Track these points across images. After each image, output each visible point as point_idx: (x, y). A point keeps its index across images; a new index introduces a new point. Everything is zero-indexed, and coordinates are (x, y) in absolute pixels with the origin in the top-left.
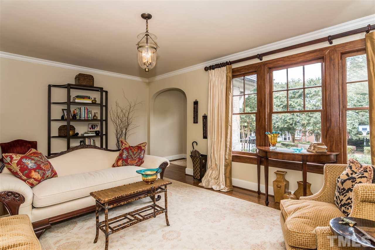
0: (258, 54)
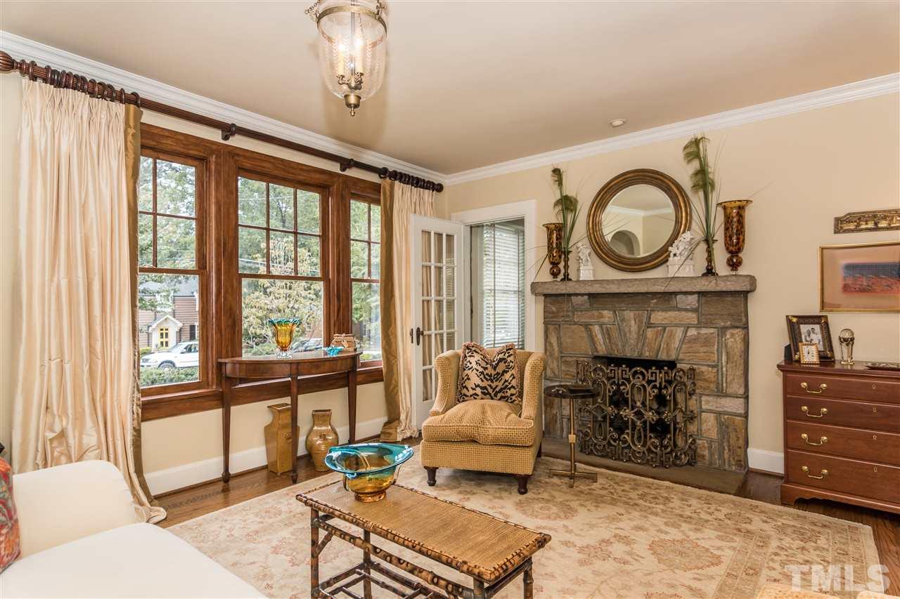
0: (233, 125)
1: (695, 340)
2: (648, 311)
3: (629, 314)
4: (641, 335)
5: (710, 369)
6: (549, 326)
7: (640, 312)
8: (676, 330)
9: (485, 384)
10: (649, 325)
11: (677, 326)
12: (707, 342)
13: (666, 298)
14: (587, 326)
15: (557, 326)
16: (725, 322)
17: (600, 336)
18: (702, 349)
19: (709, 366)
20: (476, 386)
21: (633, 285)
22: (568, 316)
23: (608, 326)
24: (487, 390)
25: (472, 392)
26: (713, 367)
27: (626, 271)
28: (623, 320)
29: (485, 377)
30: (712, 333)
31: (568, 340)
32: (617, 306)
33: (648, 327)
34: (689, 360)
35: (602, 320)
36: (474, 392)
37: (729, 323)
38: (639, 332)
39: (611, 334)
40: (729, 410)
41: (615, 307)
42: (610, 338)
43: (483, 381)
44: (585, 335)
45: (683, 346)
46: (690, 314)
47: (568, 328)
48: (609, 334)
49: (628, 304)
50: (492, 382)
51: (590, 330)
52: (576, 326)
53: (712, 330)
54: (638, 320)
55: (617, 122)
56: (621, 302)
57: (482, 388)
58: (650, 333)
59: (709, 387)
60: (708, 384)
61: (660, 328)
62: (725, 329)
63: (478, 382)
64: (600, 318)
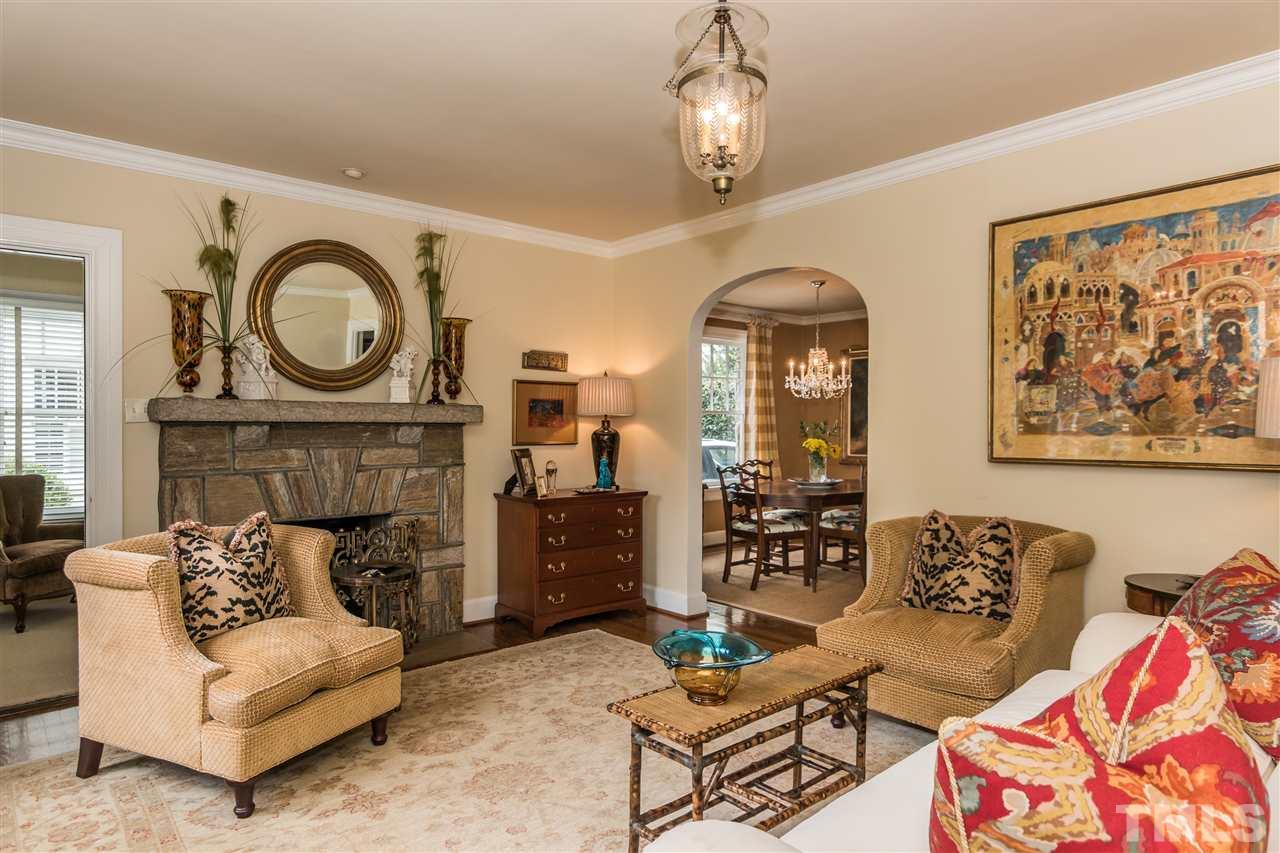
1: (414, 483)
2: (358, 448)
3: (330, 454)
4: (348, 483)
5: (431, 517)
6: (179, 480)
7: (347, 450)
8: (394, 472)
9: (251, 593)
10: (360, 468)
11: (395, 467)
12: (429, 484)
13: (381, 430)
14: (260, 476)
15: (199, 480)
16: (446, 460)
17: (283, 491)
18: (424, 495)
19: (429, 514)
20: (234, 603)
21: (357, 411)
22: (223, 460)
23: (298, 473)
24: (255, 604)
25: (223, 617)
26: (433, 514)
27: (316, 389)
28: (321, 463)
29: (249, 582)
30: (433, 474)
31: (223, 503)
32: (312, 441)
33: (358, 471)
34: (407, 510)
35: (288, 464)
36: (230, 615)
37: (450, 460)
38: (345, 479)
39: (302, 485)
40: (450, 562)
41: (309, 443)
42: (300, 493)
43: (245, 590)
44: (256, 490)
45: (402, 492)
46: (410, 451)
47: (223, 481)
48: (299, 487)
49: (328, 438)
50: (262, 588)
51: (266, 481)
52: (237, 477)
53: (434, 470)
54: (344, 461)
55: (353, 173)
56: (319, 435)
57: (246, 603)
58: (360, 479)
59: (430, 540)
60: (428, 536)
61: (373, 472)
62: (445, 467)
63: (236, 593)
64: (285, 461)
